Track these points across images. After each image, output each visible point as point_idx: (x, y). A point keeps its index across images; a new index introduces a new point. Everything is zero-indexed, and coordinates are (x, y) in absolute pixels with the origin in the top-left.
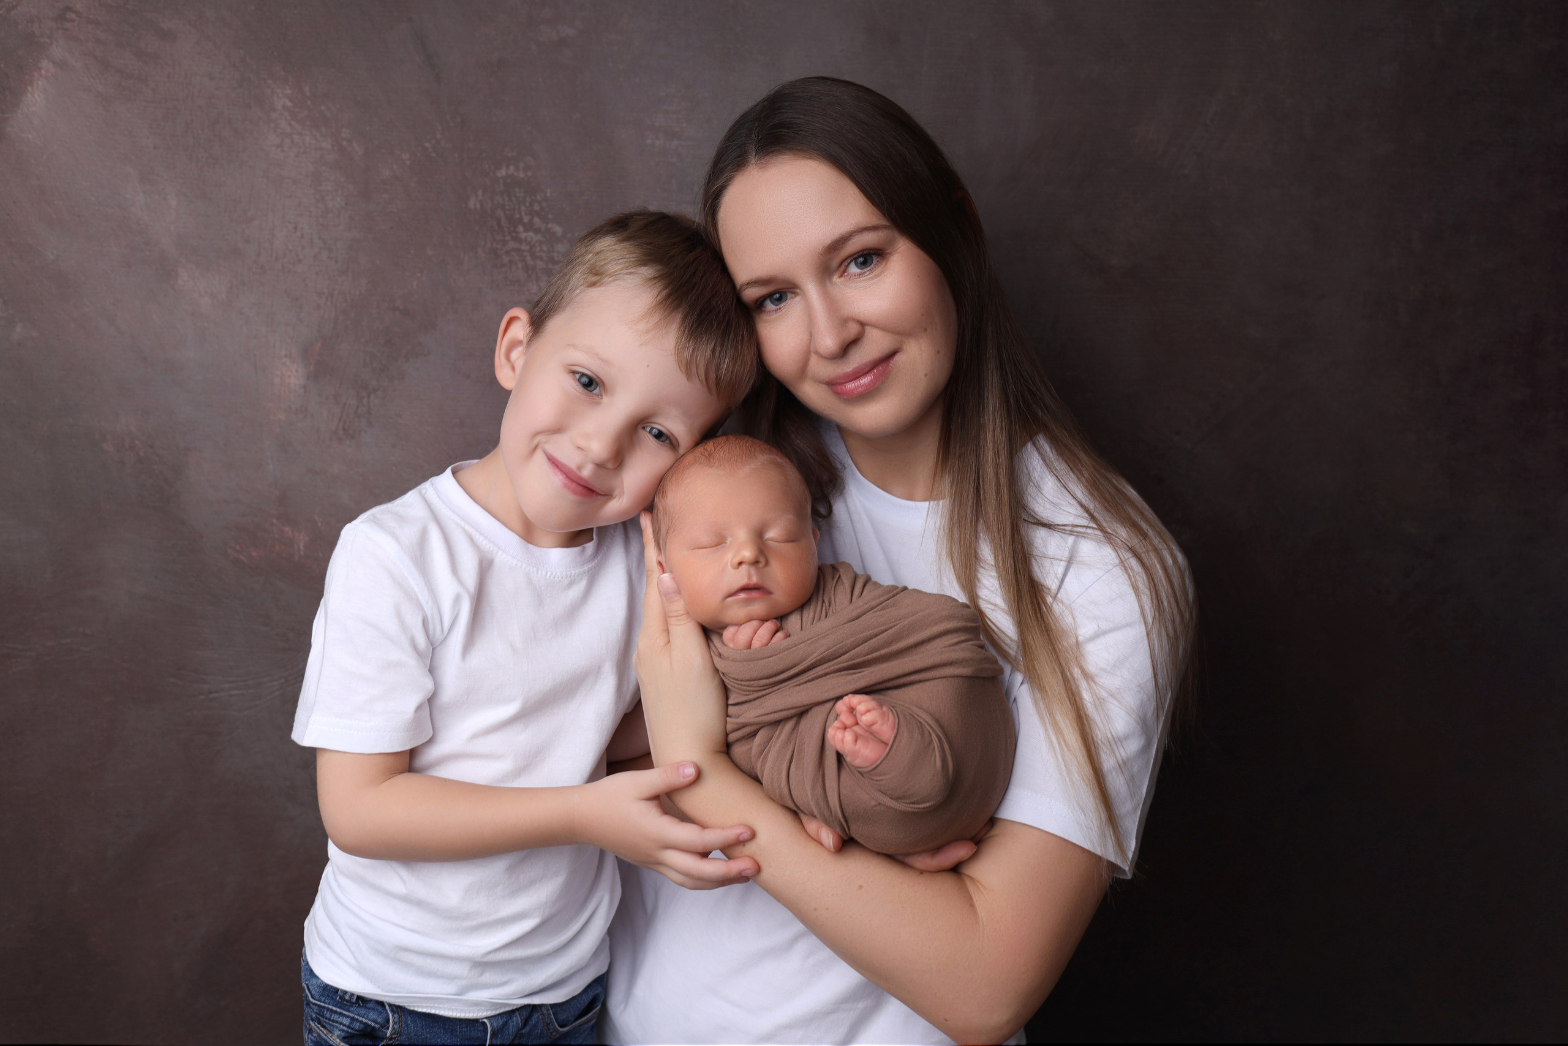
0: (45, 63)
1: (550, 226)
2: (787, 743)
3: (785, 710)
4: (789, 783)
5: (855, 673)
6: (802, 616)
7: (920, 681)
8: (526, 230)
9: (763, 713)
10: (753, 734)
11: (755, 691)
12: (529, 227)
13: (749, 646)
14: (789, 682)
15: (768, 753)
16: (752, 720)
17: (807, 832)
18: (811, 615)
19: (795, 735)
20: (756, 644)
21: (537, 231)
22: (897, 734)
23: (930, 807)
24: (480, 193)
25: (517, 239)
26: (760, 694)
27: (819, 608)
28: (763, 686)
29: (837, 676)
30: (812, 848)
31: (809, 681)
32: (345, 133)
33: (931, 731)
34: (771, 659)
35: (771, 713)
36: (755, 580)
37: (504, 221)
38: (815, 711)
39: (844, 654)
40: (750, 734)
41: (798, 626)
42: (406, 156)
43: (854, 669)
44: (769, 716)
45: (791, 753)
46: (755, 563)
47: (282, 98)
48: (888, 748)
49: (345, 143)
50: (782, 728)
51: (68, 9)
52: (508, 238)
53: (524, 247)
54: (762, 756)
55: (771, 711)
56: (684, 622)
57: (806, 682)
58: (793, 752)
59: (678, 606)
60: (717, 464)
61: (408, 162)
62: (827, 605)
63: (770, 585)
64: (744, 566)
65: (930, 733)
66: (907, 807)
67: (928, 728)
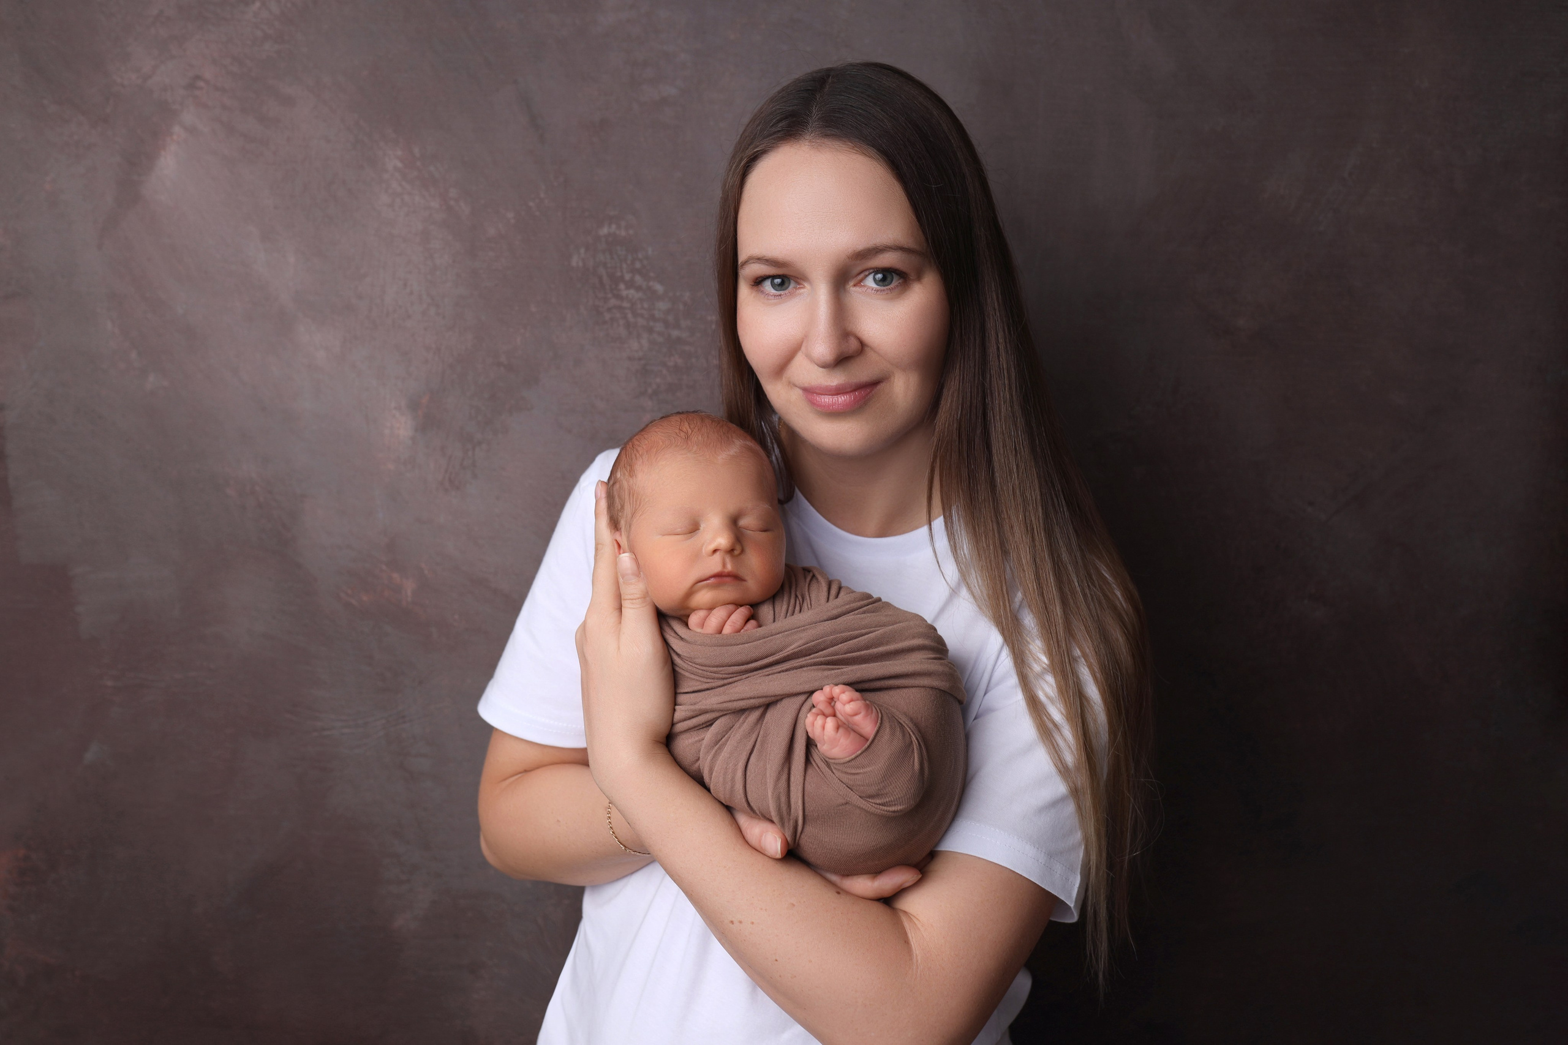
0: (177, 129)
1: (651, 283)
2: (749, 733)
3: (754, 698)
4: (745, 775)
5: (833, 669)
6: (774, 607)
7: (898, 687)
8: (628, 288)
9: (728, 700)
10: (709, 724)
11: (718, 679)
12: (630, 285)
13: (720, 632)
14: (760, 671)
15: (725, 744)
16: (715, 706)
17: (744, 838)
18: (785, 607)
19: (759, 726)
20: (727, 630)
21: (639, 289)
22: (880, 728)
23: (901, 811)
24: (582, 251)
25: (618, 297)
26: (726, 681)
27: (792, 601)
28: (732, 674)
29: (818, 670)
30: (746, 857)
31: (783, 671)
32: (453, 193)
33: (911, 733)
34: (746, 645)
35: (738, 700)
36: (729, 567)
37: (605, 279)
38: (785, 702)
39: (822, 650)
40: (706, 723)
41: (771, 617)
42: (510, 215)
43: (833, 665)
44: (735, 703)
45: (753, 744)
46: (731, 551)
47: (393, 159)
48: (868, 743)
49: (452, 203)
50: (746, 718)
51: (198, 77)
52: (610, 295)
53: (626, 304)
54: (718, 746)
55: (738, 698)
56: (638, 606)
57: (779, 672)
58: (756, 740)
59: (633, 589)
60: (695, 448)
61: (513, 221)
62: (801, 600)
63: (743, 572)
64: (718, 553)
65: (910, 734)
66: (876, 808)
67: (908, 729)
